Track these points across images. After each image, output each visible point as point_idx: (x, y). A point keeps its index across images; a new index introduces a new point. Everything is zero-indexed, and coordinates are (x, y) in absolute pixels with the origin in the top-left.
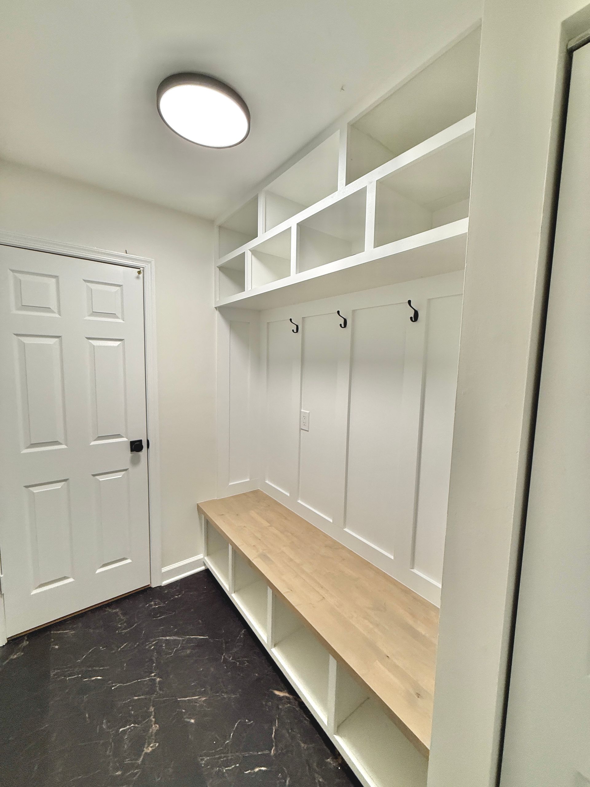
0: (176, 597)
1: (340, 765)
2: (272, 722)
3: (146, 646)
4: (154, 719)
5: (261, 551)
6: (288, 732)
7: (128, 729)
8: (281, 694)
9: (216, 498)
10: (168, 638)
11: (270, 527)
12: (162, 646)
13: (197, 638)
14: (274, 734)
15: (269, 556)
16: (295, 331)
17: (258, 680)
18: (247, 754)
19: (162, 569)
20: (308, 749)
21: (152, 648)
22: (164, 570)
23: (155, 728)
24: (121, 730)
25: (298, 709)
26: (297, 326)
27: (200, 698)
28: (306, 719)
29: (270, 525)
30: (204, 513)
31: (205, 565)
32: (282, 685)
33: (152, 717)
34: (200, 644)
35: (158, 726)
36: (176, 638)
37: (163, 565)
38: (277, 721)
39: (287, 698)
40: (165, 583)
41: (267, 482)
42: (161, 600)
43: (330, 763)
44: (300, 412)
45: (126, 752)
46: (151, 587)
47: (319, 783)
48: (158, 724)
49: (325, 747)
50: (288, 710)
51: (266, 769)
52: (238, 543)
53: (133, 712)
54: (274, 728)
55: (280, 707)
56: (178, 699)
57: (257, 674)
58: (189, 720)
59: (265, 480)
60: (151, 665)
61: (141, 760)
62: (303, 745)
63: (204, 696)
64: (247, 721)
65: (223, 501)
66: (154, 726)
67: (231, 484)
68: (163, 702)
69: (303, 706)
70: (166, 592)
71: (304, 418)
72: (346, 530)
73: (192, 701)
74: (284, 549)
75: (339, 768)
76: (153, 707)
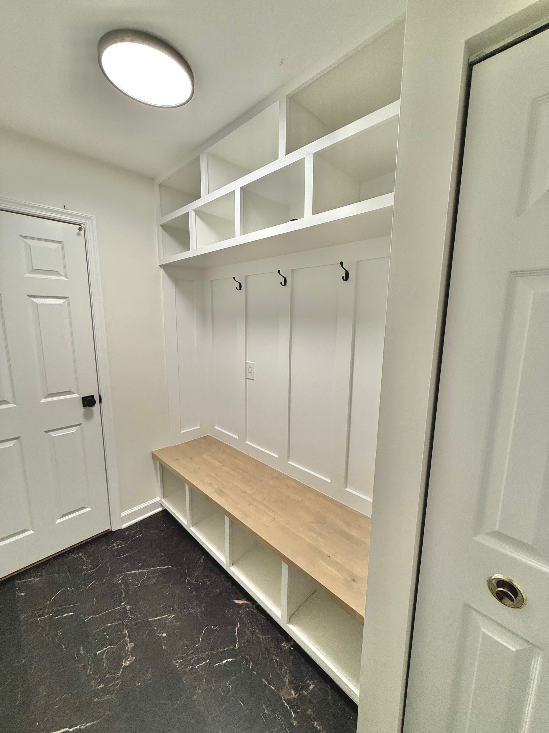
0: (138, 536)
1: (292, 646)
2: (234, 625)
3: (113, 581)
4: (128, 639)
5: (217, 487)
6: (249, 630)
7: (105, 650)
8: (241, 602)
9: (169, 446)
10: (133, 572)
11: (223, 467)
12: (128, 579)
13: (162, 568)
14: (237, 632)
15: (224, 490)
16: (238, 289)
17: (221, 593)
18: (215, 652)
19: (122, 513)
20: (265, 639)
21: (120, 582)
22: (124, 514)
23: (131, 645)
24: (99, 652)
25: (255, 611)
26: (240, 284)
27: (169, 616)
28: (262, 618)
29: (221, 464)
30: (159, 460)
31: (162, 506)
32: (241, 595)
33: (126, 638)
34: (164, 573)
35: (133, 644)
36: (142, 571)
37: (123, 510)
38: (238, 623)
39: (246, 604)
40: (124, 526)
41: (216, 428)
42: (123, 540)
43: (285, 646)
44: (246, 363)
45: (105, 668)
46: (111, 531)
47: (277, 662)
48: (133, 642)
49: (280, 636)
50: (248, 613)
51: (232, 659)
52: (195, 482)
53: (108, 637)
54: (236, 628)
55: (240, 612)
56: (149, 620)
57: (218, 590)
58: (161, 635)
59: (214, 426)
60: (120, 597)
61: (121, 672)
62: (261, 637)
63: (173, 614)
64: (213, 627)
65: (176, 448)
66: (129, 645)
67: (182, 432)
68: (136, 624)
69: (259, 608)
70: (127, 533)
71: (249, 368)
72: (290, 462)
73: (162, 619)
74: (236, 483)
75: (292, 648)
76: (126, 630)
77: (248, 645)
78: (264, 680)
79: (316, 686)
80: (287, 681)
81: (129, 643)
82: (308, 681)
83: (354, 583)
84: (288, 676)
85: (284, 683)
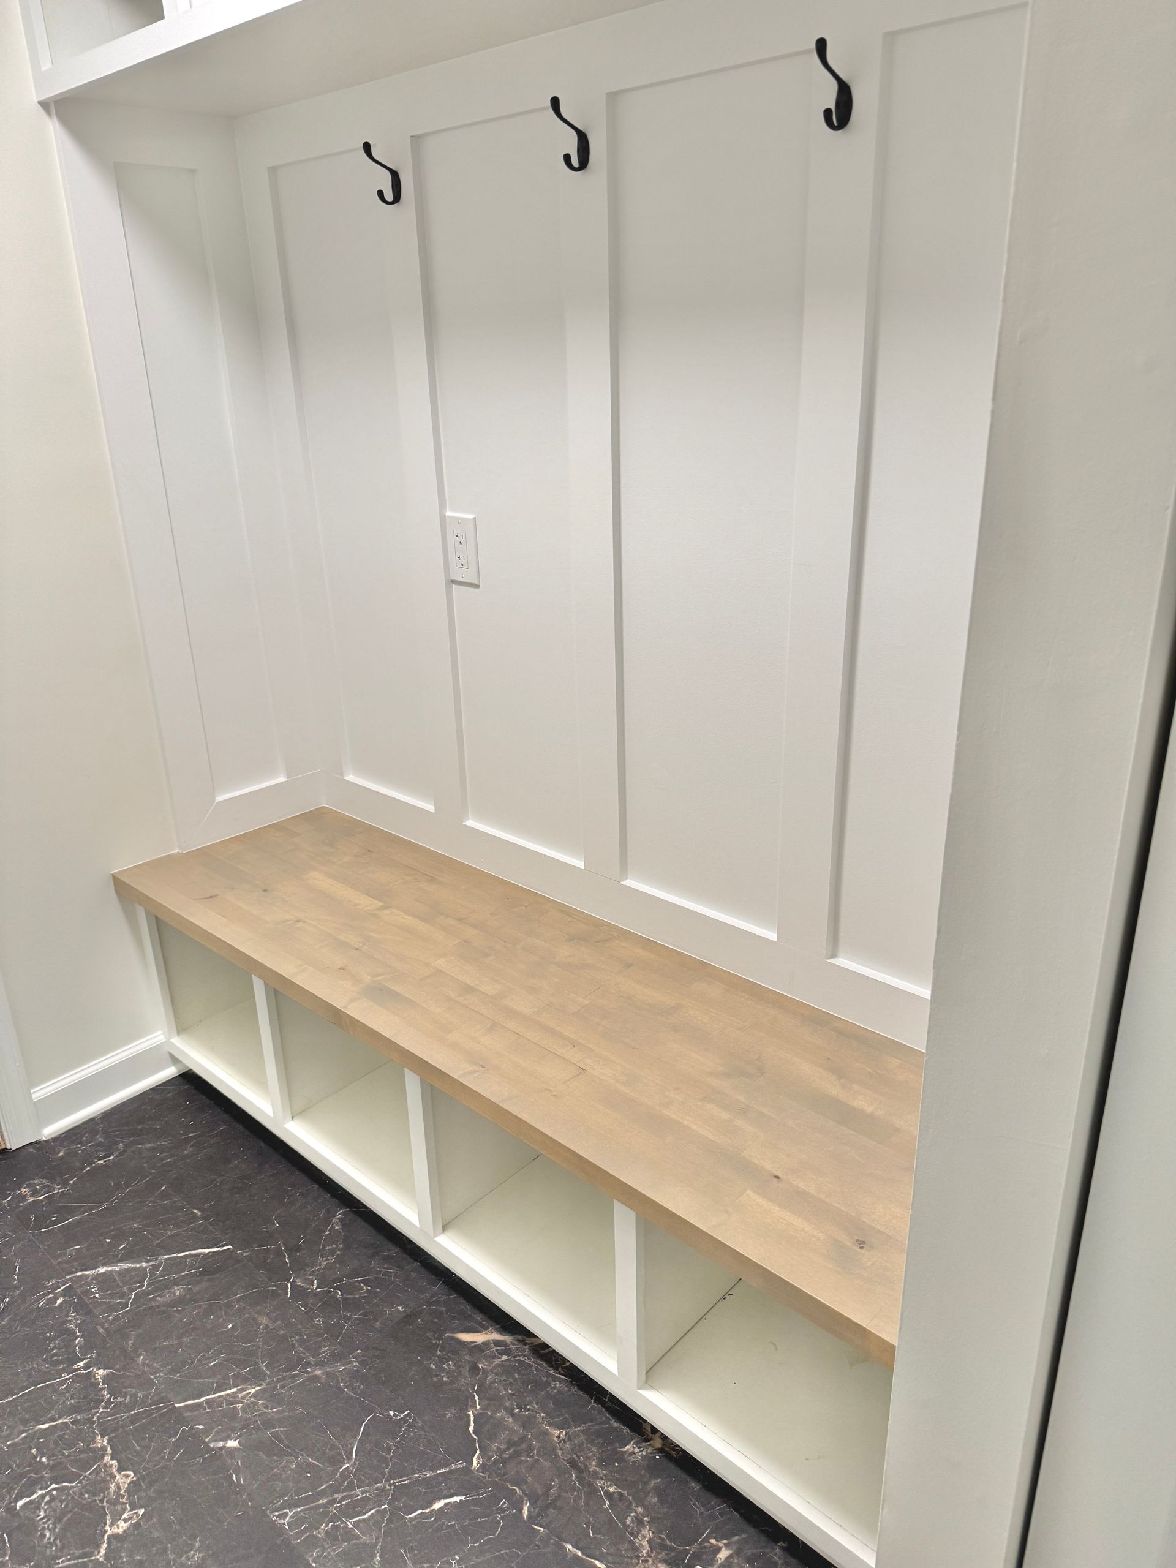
0: (101, 1162)
1: (659, 1448)
2: (465, 1403)
3: (38, 1301)
4: (115, 1462)
5: (367, 979)
6: (512, 1415)
7: (43, 1497)
8: (479, 1338)
9: (176, 851)
10: (102, 1270)
11: (386, 912)
12: (88, 1292)
13: (198, 1255)
14: (472, 1424)
15: (396, 987)
16: (389, 196)
17: (408, 1318)
18: (405, 1480)
19: (32, 1091)
20: (569, 1437)
21: (59, 1302)
22: (40, 1092)
23: (123, 1480)
24: (20, 1503)
25: (531, 1361)
26: (395, 175)
27: (243, 1390)
28: (555, 1379)
29: (381, 904)
30: (146, 901)
31: (175, 1060)
32: (479, 1317)
33: (107, 1459)
34: (209, 1269)
35: (132, 1474)
36: (130, 1265)
37: (34, 1080)
38: (477, 1398)
39: (497, 1343)
40: (50, 1131)
41: (351, 778)
42: (52, 1179)
43: (633, 1453)
44: (443, 518)
45: (50, 1545)
46: (6, 1149)
47: (609, 1495)
48: (130, 1470)
49: (616, 1425)
50: (506, 1369)
51: (463, 1498)
52: (286, 968)
53: (44, 1460)
54: (471, 1413)
55: (480, 1366)
56: (177, 1405)
57: (400, 1308)
58: (221, 1444)
59: (342, 775)
60: (69, 1345)
61: (103, 1552)
62: (556, 1432)
63: (255, 1385)
64: (391, 1413)
65: (206, 857)
66: (118, 1477)
67: (220, 798)
68: (134, 1419)
69: (545, 1351)
70: (61, 1154)
71: (458, 540)
72: (630, 882)
73: (219, 1402)
74: (441, 963)
75: (658, 1457)
76: (103, 1437)
77: (511, 1457)
78: (569, 1547)
79: (738, 1553)
80: (645, 1543)
81: (120, 1470)
82: (713, 1541)
83: (863, 1251)
84: (647, 1533)
85: (635, 1549)
